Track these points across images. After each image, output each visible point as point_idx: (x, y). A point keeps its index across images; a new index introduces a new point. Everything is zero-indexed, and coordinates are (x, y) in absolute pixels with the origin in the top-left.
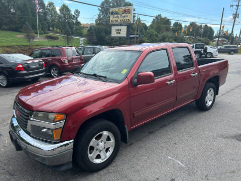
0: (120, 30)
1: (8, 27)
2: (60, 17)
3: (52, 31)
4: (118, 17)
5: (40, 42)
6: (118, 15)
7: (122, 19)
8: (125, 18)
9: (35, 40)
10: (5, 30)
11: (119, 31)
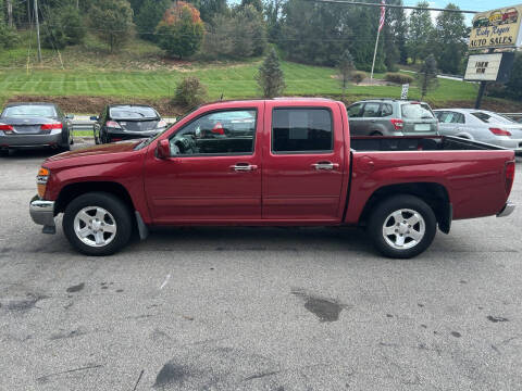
0: (486, 64)
1: (325, 59)
2: (436, 34)
3: (409, 65)
4: (487, 32)
5: (369, 88)
6: (490, 29)
7: (495, 36)
8: (503, 35)
9: (360, 85)
10: (318, 65)
11: (482, 67)
